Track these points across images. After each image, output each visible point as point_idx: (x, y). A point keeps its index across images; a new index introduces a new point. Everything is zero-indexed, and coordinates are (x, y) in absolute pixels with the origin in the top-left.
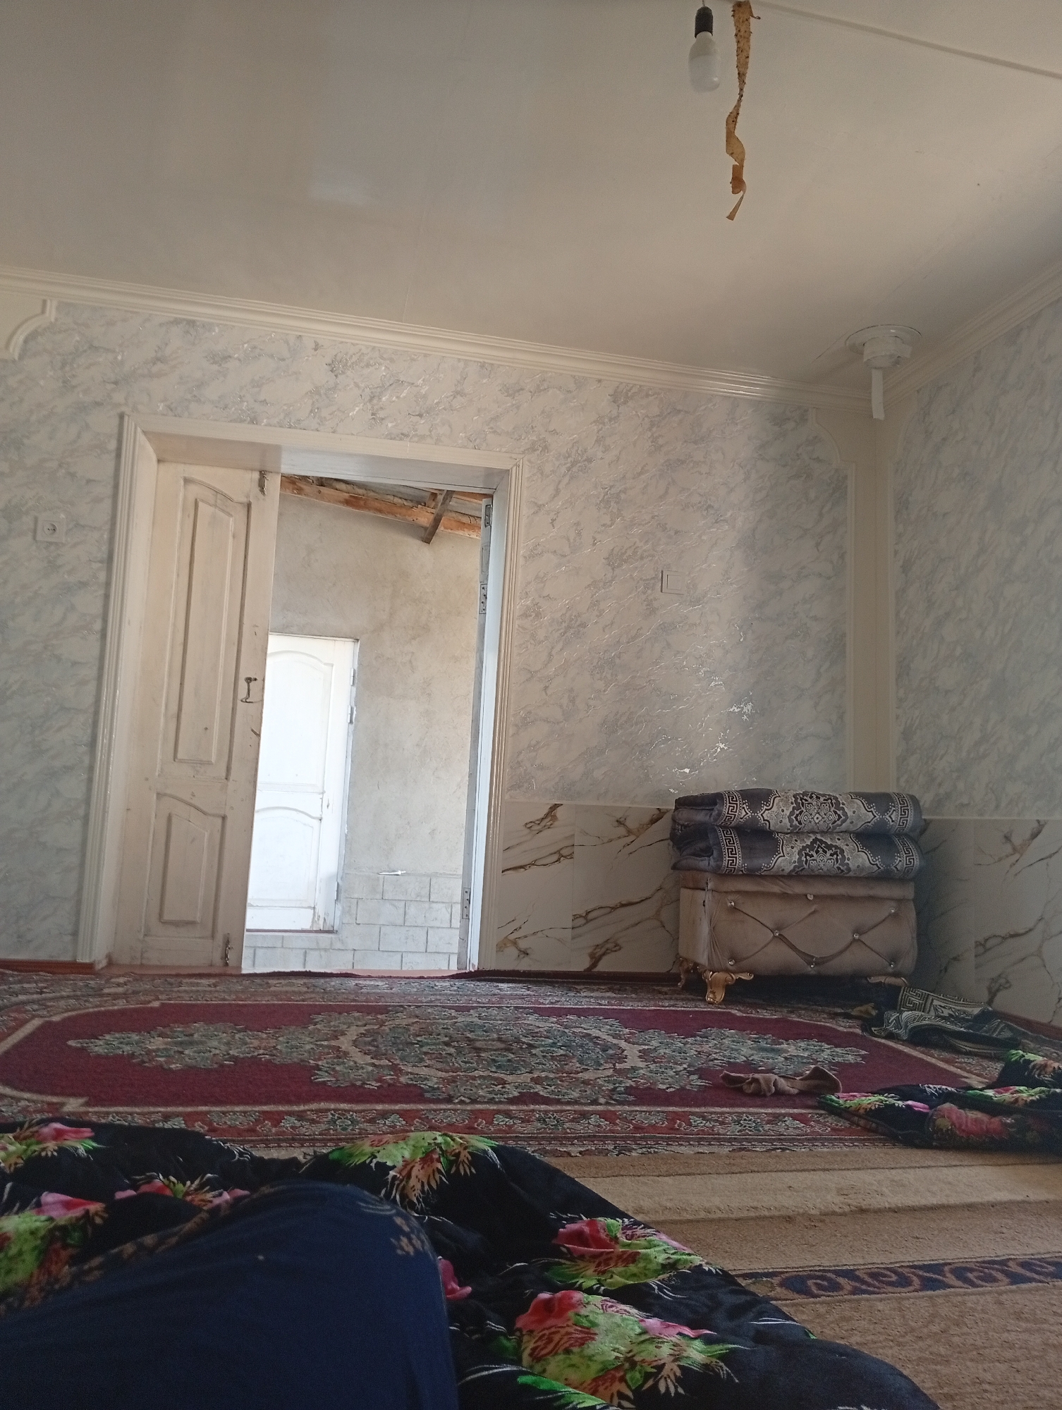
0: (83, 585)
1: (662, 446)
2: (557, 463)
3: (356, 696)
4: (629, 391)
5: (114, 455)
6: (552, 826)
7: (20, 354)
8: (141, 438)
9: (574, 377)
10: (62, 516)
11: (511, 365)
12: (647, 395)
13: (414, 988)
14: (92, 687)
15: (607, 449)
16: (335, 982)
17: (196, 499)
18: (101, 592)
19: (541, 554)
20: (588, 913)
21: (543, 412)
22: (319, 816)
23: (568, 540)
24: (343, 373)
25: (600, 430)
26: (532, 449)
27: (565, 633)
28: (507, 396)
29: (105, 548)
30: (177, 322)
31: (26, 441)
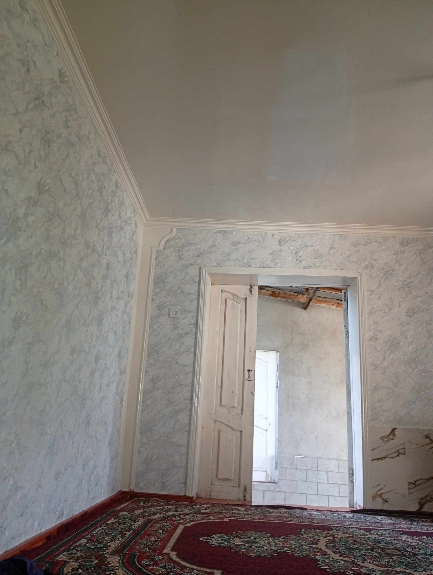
0: (187, 334)
1: (426, 262)
2: (378, 273)
3: (279, 375)
4: (408, 240)
5: (197, 283)
6: (394, 439)
7: (163, 249)
8: (207, 276)
9: (382, 237)
10: (179, 308)
11: (354, 234)
12: (416, 241)
13: (336, 517)
14: (190, 375)
15: (401, 265)
16: (298, 512)
17: (226, 298)
18: (194, 336)
19: (375, 312)
20: (415, 482)
21: (370, 252)
22: (266, 429)
23: (387, 305)
24: (284, 244)
25: (397, 257)
26: (367, 267)
27: (390, 346)
28: (353, 247)
29: (195, 319)
30: (219, 232)
31: (166, 280)
